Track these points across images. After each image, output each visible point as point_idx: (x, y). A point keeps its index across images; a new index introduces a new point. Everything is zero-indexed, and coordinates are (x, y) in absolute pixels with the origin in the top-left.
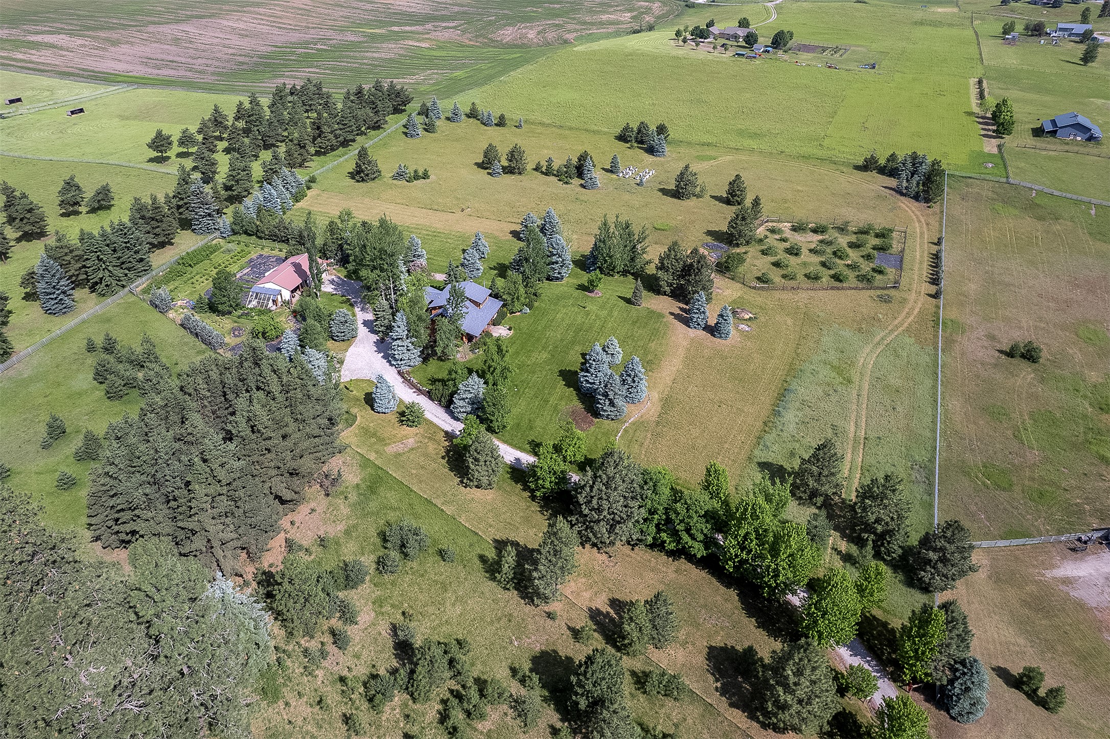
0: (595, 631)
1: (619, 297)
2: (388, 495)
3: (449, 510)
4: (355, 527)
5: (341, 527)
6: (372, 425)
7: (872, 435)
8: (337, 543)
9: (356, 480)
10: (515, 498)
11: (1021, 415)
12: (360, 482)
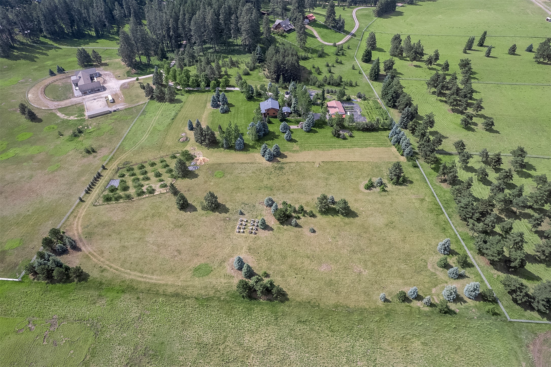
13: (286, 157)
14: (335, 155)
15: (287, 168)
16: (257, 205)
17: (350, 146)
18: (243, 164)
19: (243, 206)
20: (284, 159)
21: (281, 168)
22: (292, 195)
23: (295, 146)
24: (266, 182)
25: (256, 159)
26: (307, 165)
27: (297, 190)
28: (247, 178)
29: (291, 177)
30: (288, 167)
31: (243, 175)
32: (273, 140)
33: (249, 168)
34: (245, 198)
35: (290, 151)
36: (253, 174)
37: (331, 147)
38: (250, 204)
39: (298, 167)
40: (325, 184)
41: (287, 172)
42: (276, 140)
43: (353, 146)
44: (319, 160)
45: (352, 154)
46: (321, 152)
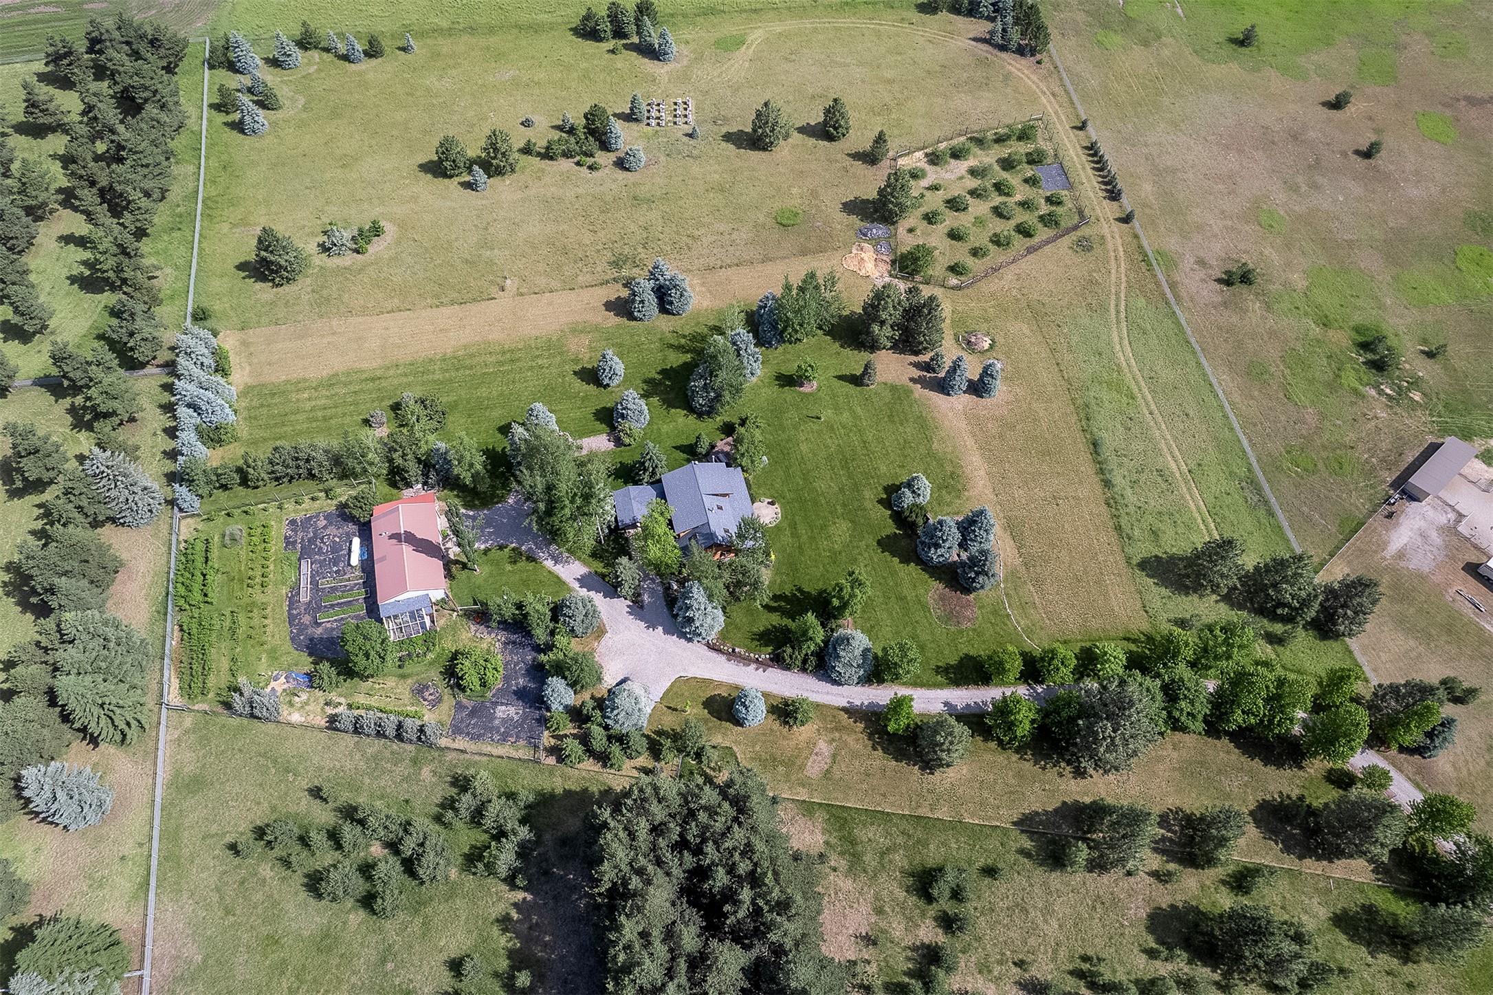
0: (1167, 862)
1: (840, 378)
2: (870, 835)
3: (943, 813)
4: (877, 898)
5: (865, 909)
6: (758, 748)
7: (1193, 466)
8: (883, 931)
9: (820, 838)
10: (988, 757)
11: (1277, 366)
12: (825, 838)
13: (609, 306)
14: (447, 331)
15: (602, 268)
16: (663, 158)
17: (391, 372)
18: (736, 261)
19: (695, 152)
20: (613, 298)
21: (616, 264)
22: (580, 191)
23: (583, 351)
24: (654, 216)
25: (703, 284)
26: (542, 281)
27: (569, 206)
28: (706, 220)
29: (587, 238)
30: (599, 269)
31: (722, 227)
32: (663, 372)
33: (715, 251)
34: (696, 169)
35: (597, 328)
36: (696, 233)
37: (456, 363)
38: (680, 157)
39: (568, 271)
40: (491, 230)
41: (598, 251)
42: (651, 376)
43: (378, 373)
44: (503, 303)
45: (391, 340)
46: (495, 335)
